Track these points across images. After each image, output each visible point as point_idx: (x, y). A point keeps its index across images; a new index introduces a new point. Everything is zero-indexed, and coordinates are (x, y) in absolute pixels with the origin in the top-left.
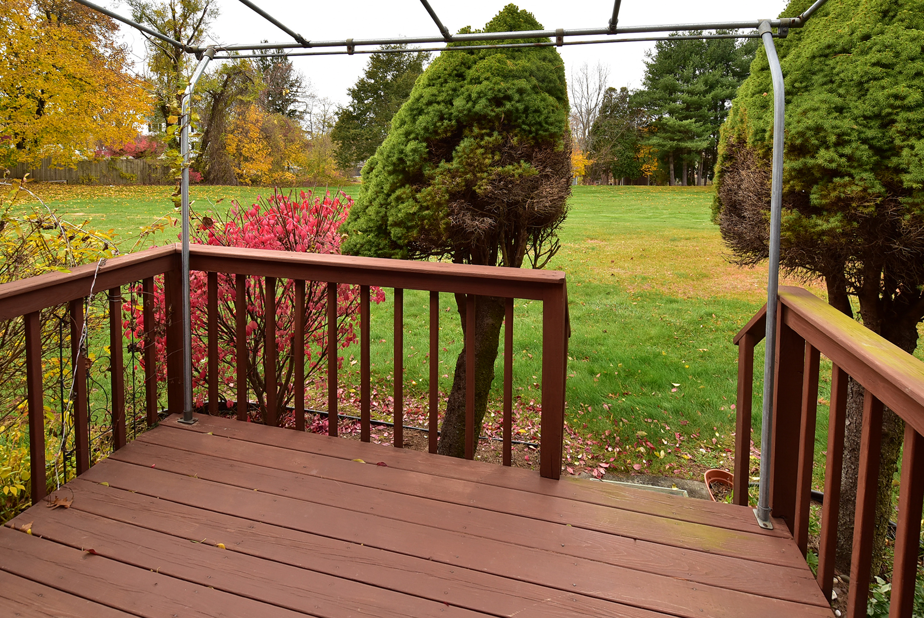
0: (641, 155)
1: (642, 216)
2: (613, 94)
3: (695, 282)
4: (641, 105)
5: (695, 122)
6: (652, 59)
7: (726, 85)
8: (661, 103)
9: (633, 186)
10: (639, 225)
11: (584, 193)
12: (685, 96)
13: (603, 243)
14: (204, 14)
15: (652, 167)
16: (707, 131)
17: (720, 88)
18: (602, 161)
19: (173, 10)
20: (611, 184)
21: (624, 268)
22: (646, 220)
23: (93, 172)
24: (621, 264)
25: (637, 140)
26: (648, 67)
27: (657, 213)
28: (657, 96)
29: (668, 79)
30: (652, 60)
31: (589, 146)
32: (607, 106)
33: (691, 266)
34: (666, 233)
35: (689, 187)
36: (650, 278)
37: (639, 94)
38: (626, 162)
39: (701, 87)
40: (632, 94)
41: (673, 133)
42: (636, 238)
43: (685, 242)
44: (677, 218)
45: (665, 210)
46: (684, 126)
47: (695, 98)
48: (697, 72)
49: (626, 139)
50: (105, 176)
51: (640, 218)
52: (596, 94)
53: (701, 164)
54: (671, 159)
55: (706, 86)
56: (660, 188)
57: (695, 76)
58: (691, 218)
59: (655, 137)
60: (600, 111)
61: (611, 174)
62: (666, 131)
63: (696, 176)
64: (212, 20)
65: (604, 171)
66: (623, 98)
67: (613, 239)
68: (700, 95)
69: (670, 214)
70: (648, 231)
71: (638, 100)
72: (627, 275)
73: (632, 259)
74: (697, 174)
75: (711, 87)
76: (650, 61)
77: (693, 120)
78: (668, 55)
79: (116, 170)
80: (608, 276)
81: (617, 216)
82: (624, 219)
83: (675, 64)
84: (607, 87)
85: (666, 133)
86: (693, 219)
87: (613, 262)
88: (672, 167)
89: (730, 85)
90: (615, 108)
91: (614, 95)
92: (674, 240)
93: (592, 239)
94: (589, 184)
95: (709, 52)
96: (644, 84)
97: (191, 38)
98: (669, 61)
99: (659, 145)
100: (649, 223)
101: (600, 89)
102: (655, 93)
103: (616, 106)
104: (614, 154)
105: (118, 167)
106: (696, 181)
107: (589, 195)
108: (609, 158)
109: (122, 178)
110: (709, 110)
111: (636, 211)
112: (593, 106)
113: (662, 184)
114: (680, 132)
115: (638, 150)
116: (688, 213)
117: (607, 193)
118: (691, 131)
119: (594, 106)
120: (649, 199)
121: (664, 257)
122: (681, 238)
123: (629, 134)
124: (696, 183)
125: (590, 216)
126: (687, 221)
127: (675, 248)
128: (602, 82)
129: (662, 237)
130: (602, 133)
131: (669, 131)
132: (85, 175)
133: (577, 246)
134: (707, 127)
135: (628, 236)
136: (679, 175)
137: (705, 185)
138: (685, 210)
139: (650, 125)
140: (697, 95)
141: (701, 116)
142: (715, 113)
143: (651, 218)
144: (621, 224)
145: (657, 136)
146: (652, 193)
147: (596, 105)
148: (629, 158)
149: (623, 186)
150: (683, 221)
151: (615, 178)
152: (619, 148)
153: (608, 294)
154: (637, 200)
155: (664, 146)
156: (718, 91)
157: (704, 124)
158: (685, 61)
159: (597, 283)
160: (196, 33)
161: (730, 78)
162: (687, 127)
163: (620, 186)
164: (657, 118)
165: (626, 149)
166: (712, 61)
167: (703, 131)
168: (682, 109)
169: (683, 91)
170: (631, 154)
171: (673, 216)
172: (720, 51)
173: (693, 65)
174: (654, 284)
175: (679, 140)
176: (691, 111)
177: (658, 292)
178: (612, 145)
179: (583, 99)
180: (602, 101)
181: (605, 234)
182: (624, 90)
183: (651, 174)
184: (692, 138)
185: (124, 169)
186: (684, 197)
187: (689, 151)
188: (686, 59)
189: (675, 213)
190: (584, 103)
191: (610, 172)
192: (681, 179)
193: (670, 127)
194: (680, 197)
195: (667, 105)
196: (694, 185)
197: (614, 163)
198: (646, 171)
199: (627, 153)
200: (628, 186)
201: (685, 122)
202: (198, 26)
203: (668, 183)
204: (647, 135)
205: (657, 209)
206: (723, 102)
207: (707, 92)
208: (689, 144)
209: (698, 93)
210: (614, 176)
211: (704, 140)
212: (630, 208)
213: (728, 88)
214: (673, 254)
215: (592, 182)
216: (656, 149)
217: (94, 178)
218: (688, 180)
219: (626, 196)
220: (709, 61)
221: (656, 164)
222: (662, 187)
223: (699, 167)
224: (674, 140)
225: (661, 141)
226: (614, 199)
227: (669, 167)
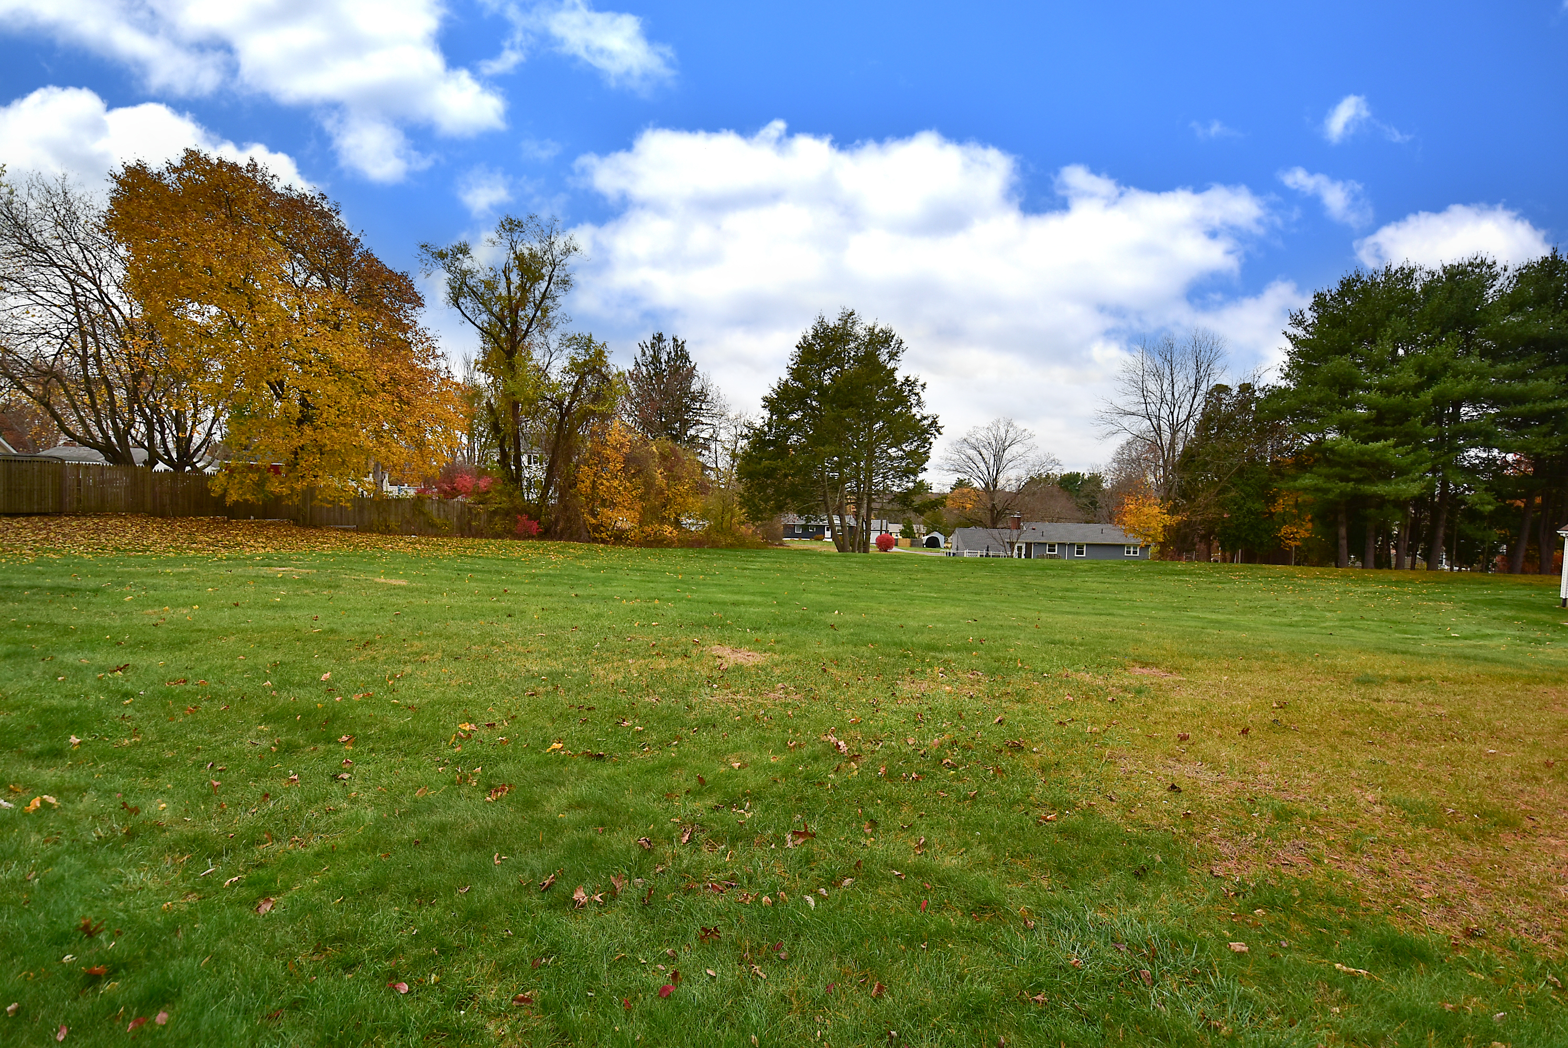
0: (1278, 508)
1: (1277, 620)
2: (1223, 396)
3: (1477, 848)
4: (1280, 414)
5: (1395, 446)
6: (1305, 329)
7: (1463, 373)
8: (1321, 410)
9: (1259, 566)
10: (1270, 639)
11: (1160, 573)
12: (1375, 396)
13: (1170, 678)
14: (549, 284)
15: (1302, 531)
16: (1421, 464)
17: (1451, 379)
18: (1199, 518)
19: (508, 279)
20: (1217, 561)
21: (1214, 764)
22: (1287, 628)
23: (393, 517)
24: (1209, 746)
25: (1271, 480)
26: (1295, 345)
27: (1311, 616)
28: (1314, 397)
29: (1341, 363)
30: (1304, 332)
31: (1174, 490)
32: (1210, 420)
33: (1442, 772)
34: (1341, 662)
35: (1379, 571)
36: (1304, 816)
37: (1276, 394)
38: (1247, 520)
39: (1410, 377)
40: (1262, 396)
41: (1347, 466)
42: (1262, 669)
43: (1400, 688)
44: (1359, 629)
45: (1330, 611)
46: (1373, 453)
47: (1396, 399)
48: (1401, 352)
49: (1248, 479)
50: (408, 522)
51: (1272, 624)
52: (1189, 397)
53: (1406, 527)
54: (1341, 517)
55: (1421, 376)
56: (1317, 571)
57: (1396, 359)
58: (1390, 631)
59: (1308, 475)
60: (1197, 430)
61: (1216, 544)
62: (1329, 463)
63: (1393, 552)
64: (560, 293)
65: (1203, 537)
66: (1243, 405)
67: (1200, 670)
68: (1407, 392)
69: (1341, 620)
70: (1293, 654)
71: (1274, 405)
72: (1224, 791)
73: (1245, 732)
74: (1395, 547)
75: (1432, 377)
76: (1300, 332)
77: (1391, 442)
78: (1339, 320)
79: (424, 514)
80: (1159, 791)
81: (1221, 617)
82: (1238, 626)
83: (1353, 335)
84: (1212, 383)
85: (1332, 467)
86: (1396, 631)
87: (1184, 738)
88: (1343, 531)
89: (1473, 373)
90: (1226, 423)
91: (1227, 400)
92: (1366, 681)
93: (1145, 665)
94: (1172, 559)
95: (1428, 310)
96: (1287, 376)
97: (533, 319)
98: (1339, 332)
99: (1317, 489)
100: (1294, 636)
101: (1197, 386)
102: (1309, 391)
103: (1231, 417)
104: (1222, 505)
105: (426, 509)
106: (1393, 562)
107: (1169, 578)
108: (1212, 513)
109: (433, 525)
110: (1425, 423)
111: (1265, 611)
112: (1183, 417)
113: (1321, 562)
114: (1361, 464)
115: (1272, 500)
116: (1381, 621)
117: (1207, 575)
118: (1385, 463)
119: (1185, 417)
120: (1293, 591)
121: (1344, 733)
122: (1385, 678)
123: (1254, 469)
124: (1393, 566)
125: (1162, 614)
126: (1383, 636)
127: (1374, 705)
128: (1202, 373)
129: (1332, 670)
130: (1200, 468)
131: (1338, 464)
132: (381, 519)
133: (1100, 682)
134: (1422, 456)
135: (1242, 664)
136: (1358, 548)
137: (1413, 567)
138: (1373, 613)
139: (1299, 453)
140: (1400, 392)
141: (1407, 434)
142: (1438, 428)
143: (1297, 626)
144: (1228, 634)
145: (1311, 473)
146: (1301, 578)
147: (1189, 417)
148: (1252, 514)
149: (1240, 565)
150: (1374, 636)
151: (1224, 550)
152: (1233, 494)
153: (1140, 874)
154: (1269, 591)
155: (1326, 491)
156: (1447, 385)
157: (1414, 450)
158: (1375, 329)
159: (1112, 815)
160: (539, 313)
161: (1474, 361)
162: (1378, 455)
163: (1234, 565)
164: (1313, 439)
165: (1248, 496)
166: (1433, 328)
167: (1413, 463)
168: (1367, 421)
169: (1368, 388)
170: (1257, 506)
171: (1348, 623)
172: (1452, 308)
173: (1392, 335)
174: (1321, 844)
175: (1358, 481)
176: (1386, 425)
177: (1337, 889)
178: (1219, 488)
179: (1164, 405)
180: (1200, 408)
181: (1181, 655)
182: (1246, 388)
183: (1298, 543)
184: (1385, 478)
185: (435, 512)
186: (1370, 590)
187: (1381, 502)
188: (1378, 325)
189: (1352, 619)
190: (1164, 412)
191: (1215, 538)
192: (1361, 556)
193: (1341, 456)
194: (1360, 590)
195: (1335, 413)
196: (1390, 567)
197: (1223, 522)
198: (1287, 539)
199: (1249, 504)
200: (1250, 565)
201: (1373, 445)
202: (541, 303)
203: (1333, 564)
204: (1292, 472)
205: (1312, 608)
206: (1457, 406)
207: (1418, 388)
208: (1380, 489)
209: (1404, 390)
210: (1222, 545)
211: (1414, 481)
212: (1251, 604)
213: (1469, 379)
214: (1372, 724)
215: (1177, 556)
216: (1308, 497)
217: (393, 525)
218: (1377, 557)
219: (1245, 583)
220: (1427, 328)
221: (1310, 525)
222: (1322, 569)
223: (1402, 534)
224: (1348, 480)
225: (1320, 482)
226: (1220, 586)
227: (1337, 534)
